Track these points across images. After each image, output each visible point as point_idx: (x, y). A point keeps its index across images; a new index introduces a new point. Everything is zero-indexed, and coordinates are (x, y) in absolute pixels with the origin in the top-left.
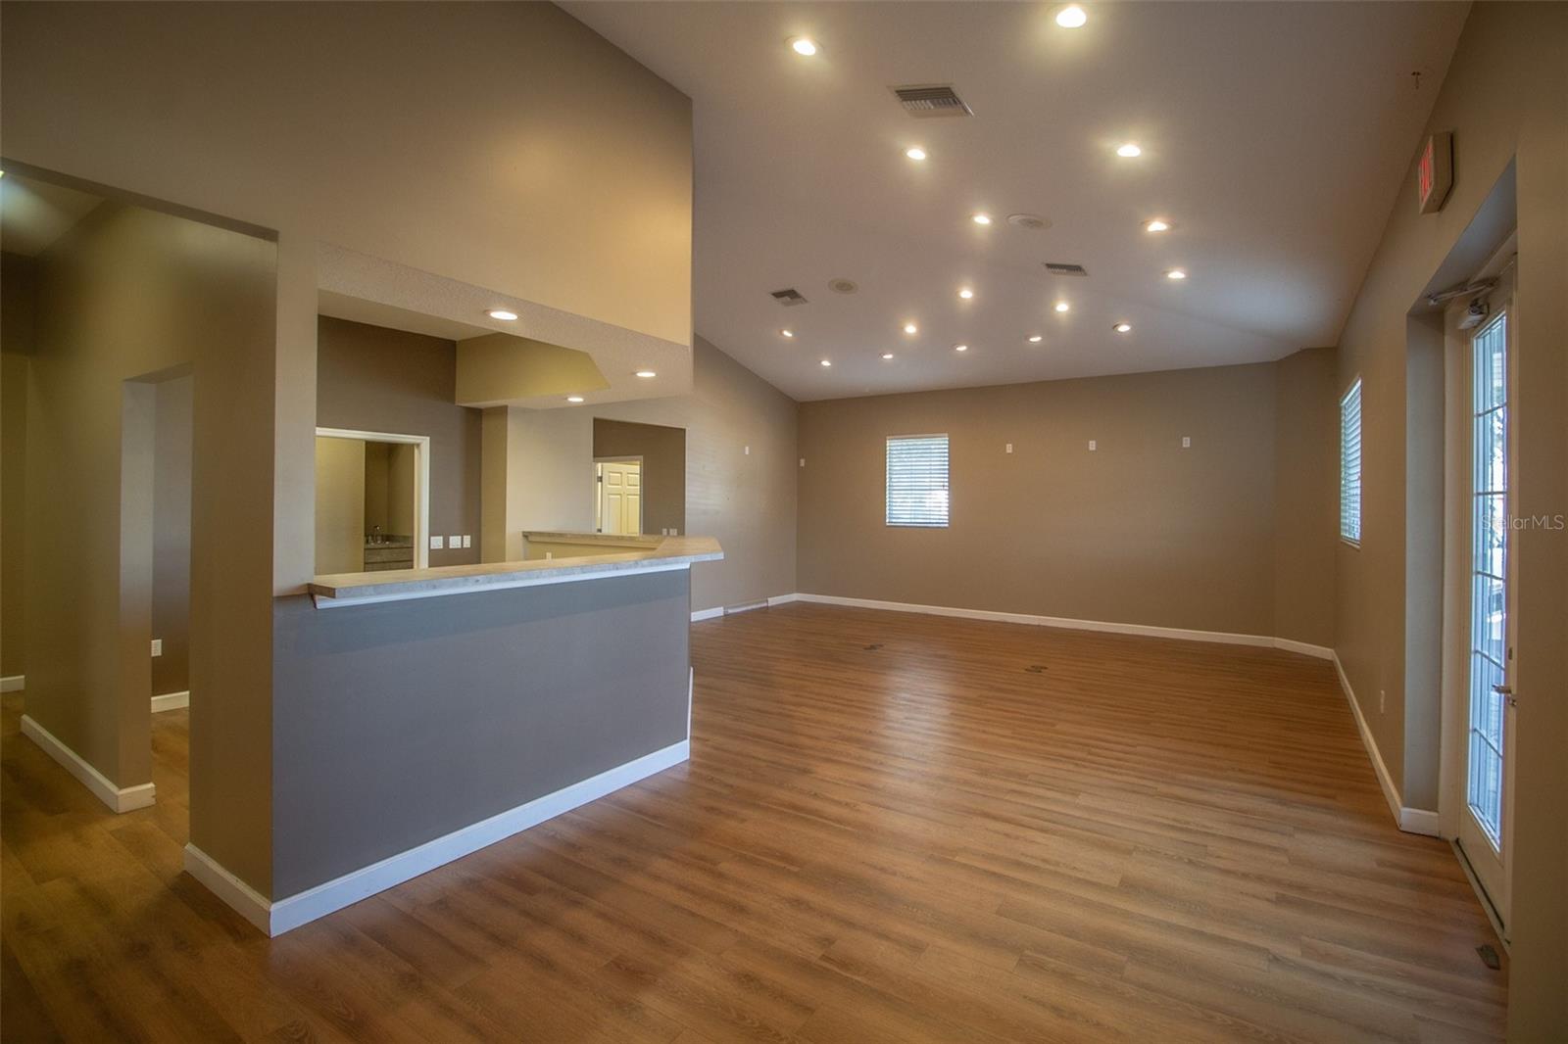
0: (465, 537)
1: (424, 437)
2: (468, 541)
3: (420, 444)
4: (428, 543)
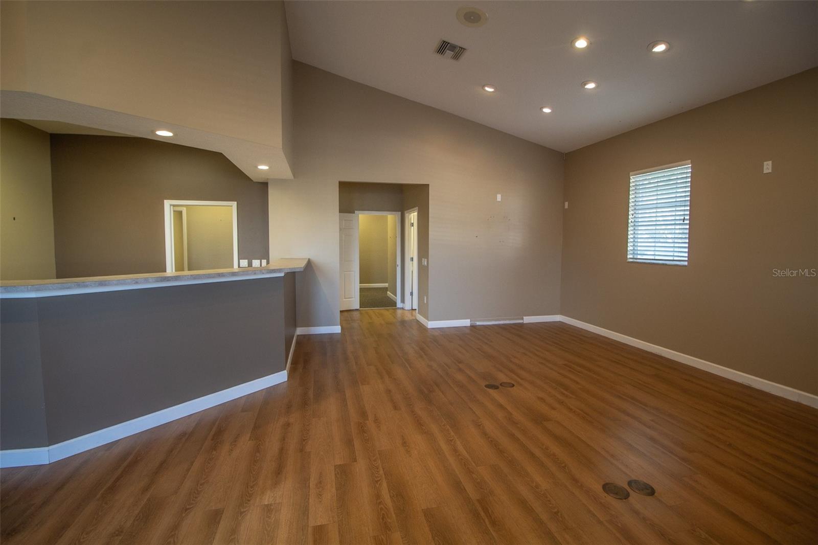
0: (263, 260)
1: (234, 202)
2: (264, 262)
3: (232, 206)
4: (238, 264)
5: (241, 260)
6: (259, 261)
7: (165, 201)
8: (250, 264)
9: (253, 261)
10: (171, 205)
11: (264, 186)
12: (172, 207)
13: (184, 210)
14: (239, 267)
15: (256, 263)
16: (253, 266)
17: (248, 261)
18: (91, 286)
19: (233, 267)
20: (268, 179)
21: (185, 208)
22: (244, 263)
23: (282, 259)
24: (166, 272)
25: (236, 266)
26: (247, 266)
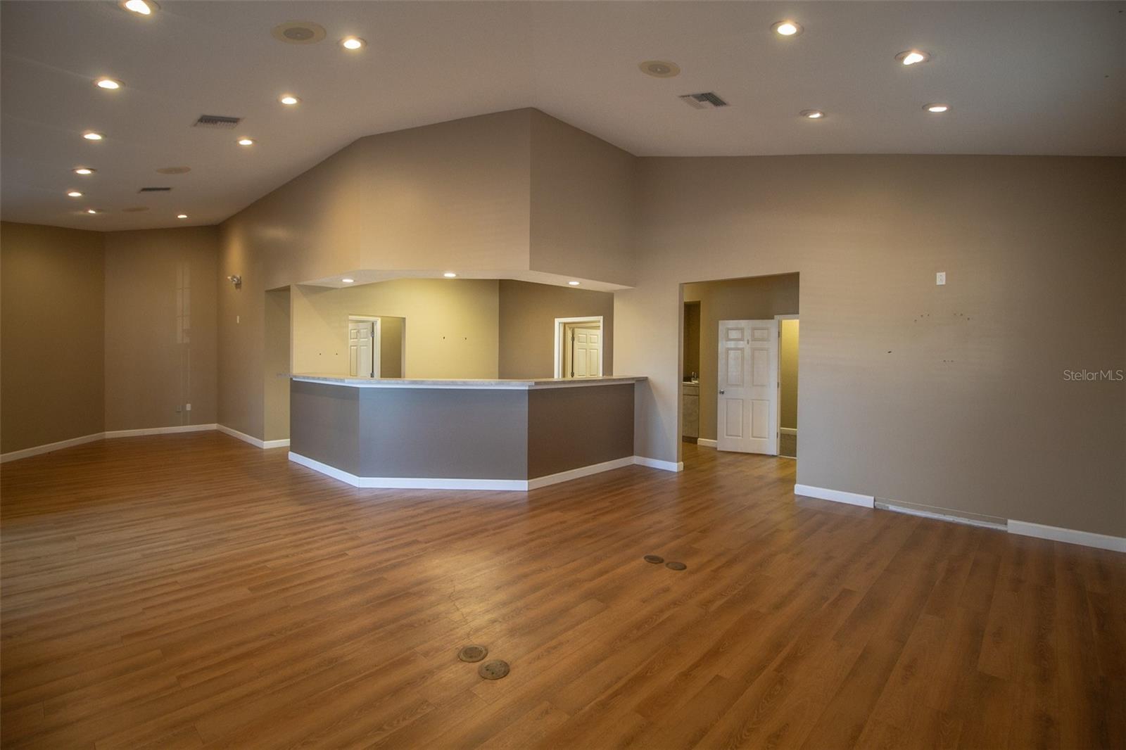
1: (601, 317)
10: (560, 323)
12: (561, 325)
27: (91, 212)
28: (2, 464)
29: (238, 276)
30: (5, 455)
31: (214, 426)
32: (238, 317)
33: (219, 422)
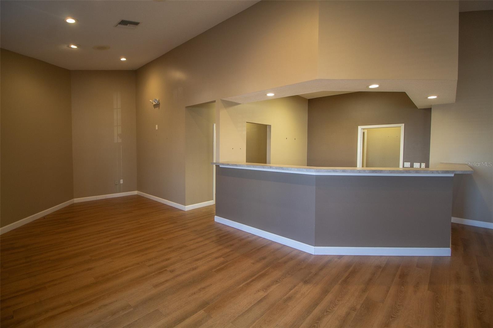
1: (402, 124)
2: (423, 165)
3: (400, 127)
4: (403, 165)
5: (405, 163)
6: (419, 164)
7: (359, 127)
8: (412, 166)
9: (414, 163)
10: (362, 129)
11: (427, 111)
12: (362, 130)
13: (366, 131)
14: (403, 167)
15: (416, 165)
16: (414, 167)
17: (410, 164)
18: (339, 172)
19: (398, 166)
20: (431, 105)
21: (366, 130)
22: (408, 165)
23: (441, 163)
24: (357, 167)
25: (401, 166)
26: (409, 167)
27: (73, 46)
28: (1, 235)
29: (158, 99)
30: (3, 228)
31: (135, 193)
32: (157, 126)
33: (138, 190)
